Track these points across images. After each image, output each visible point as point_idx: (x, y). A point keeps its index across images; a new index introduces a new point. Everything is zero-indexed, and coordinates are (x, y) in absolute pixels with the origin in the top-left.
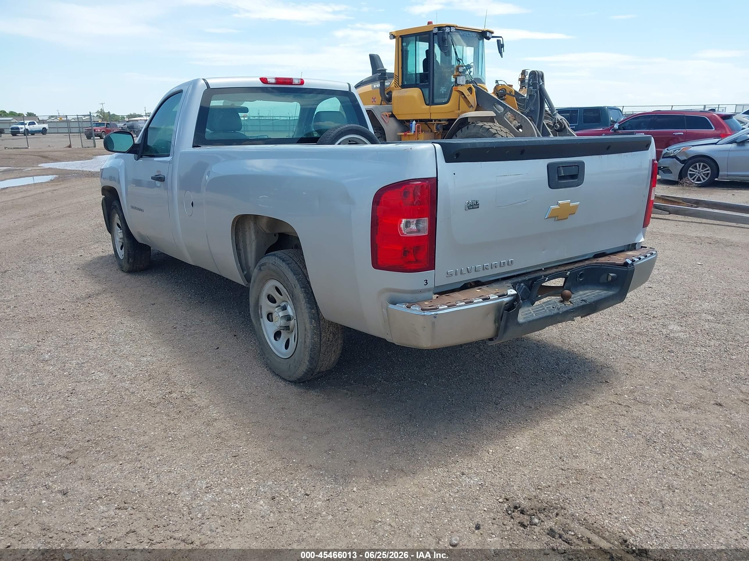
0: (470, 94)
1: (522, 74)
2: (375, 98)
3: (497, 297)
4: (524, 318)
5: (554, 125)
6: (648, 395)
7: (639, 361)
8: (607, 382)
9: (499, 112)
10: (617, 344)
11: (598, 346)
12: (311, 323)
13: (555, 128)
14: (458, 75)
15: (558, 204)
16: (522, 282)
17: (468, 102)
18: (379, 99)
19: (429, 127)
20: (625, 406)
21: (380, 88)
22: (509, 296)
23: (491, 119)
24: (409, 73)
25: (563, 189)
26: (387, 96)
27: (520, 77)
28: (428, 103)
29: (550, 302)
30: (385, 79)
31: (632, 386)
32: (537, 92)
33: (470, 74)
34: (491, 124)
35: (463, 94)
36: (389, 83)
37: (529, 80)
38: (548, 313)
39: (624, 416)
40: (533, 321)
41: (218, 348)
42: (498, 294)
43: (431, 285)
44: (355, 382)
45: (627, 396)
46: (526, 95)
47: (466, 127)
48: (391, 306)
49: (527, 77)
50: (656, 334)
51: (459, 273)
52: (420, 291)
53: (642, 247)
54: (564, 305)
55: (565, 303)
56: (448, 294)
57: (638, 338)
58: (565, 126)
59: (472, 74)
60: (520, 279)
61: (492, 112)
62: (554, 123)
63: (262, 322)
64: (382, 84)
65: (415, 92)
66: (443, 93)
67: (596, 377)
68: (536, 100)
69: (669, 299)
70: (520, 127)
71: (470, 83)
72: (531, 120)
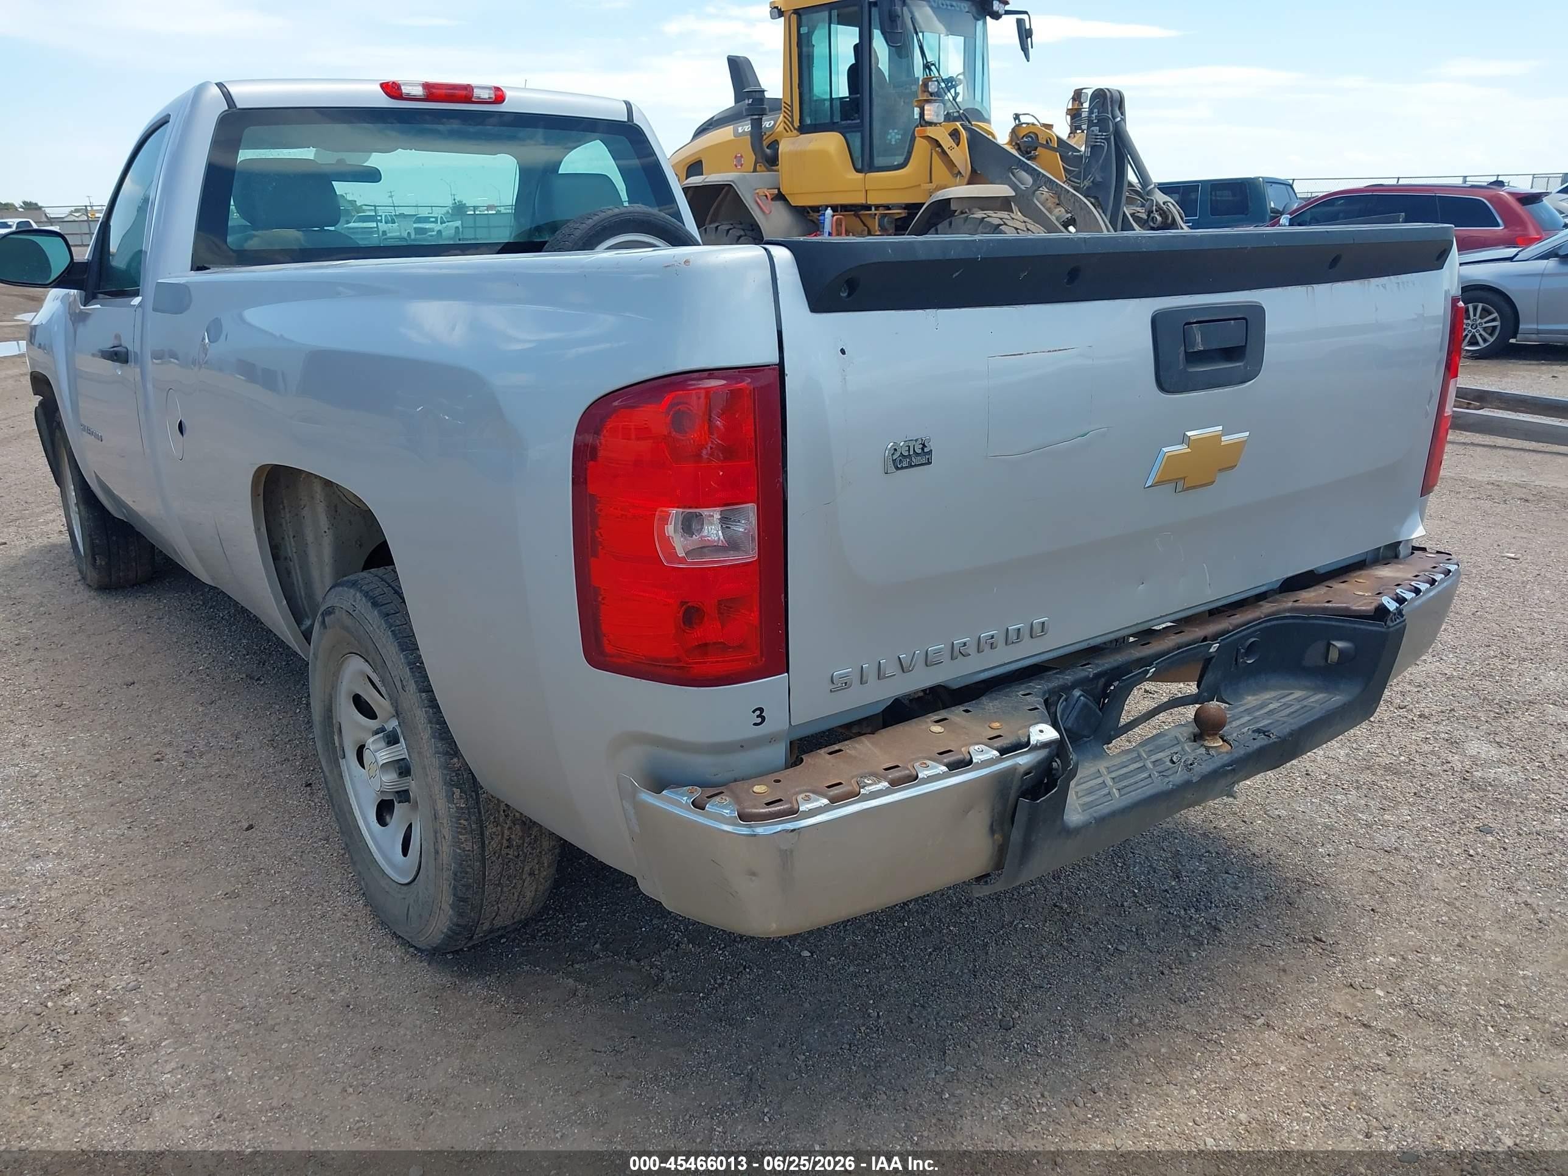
0: (954, 145)
1: (1074, 99)
2: (742, 156)
3: (997, 753)
4: (1086, 807)
5: (1149, 216)
6: (1442, 988)
7: (1400, 862)
8: (1321, 940)
9: (1022, 187)
10: (1333, 803)
11: (1284, 813)
12: (450, 798)
13: (1152, 224)
14: (928, 101)
15: (1185, 440)
16: (1074, 685)
17: (950, 164)
18: (750, 158)
19: (862, 221)
20: (1383, 1031)
21: (752, 134)
22: (1036, 748)
23: (1004, 204)
24: (815, 98)
25: (1202, 393)
26: (768, 151)
27: (1070, 107)
28: (859, 166)
29: (1161, 741)
30: (763, 113)
31: (1393, 955)
32: (1108, 140)
33: (954, 99)
34: (1004, 215)
35: (940, 146)
36: (772, 122)
37: (1091, 112)
38: (1159, 785)
39: (1383, 1070)
40: (1113, 814)
41: (251, 827)
42: (998, 743)
43: (776, 722)
44: (605, 946)
45: (1382, 994)
46: (1083, 149)
47: (947, 222)
48: (648, 797)
49: (1086, 105)
50: (1434, 771)
51: (872, 677)
52: (742, 746)
53: (1415, 548)
54: (1203, 750)
55: (1207, 743)
56: (836, 747)
57: (1387, 783)
58: (1174, 219)
59: (959, 99)
60: (1068, 678)
61: (1006, 186)
62: (1150, 212)
63: (344, 768)
64: (757, 125)
65: (831, 143)
66: (893, 143)
67: (1287, 920)
68: (1108, 158)
69: (1454, 660)
70: (1071, 222)
71: (955, 119)
72: (1096, 204)
